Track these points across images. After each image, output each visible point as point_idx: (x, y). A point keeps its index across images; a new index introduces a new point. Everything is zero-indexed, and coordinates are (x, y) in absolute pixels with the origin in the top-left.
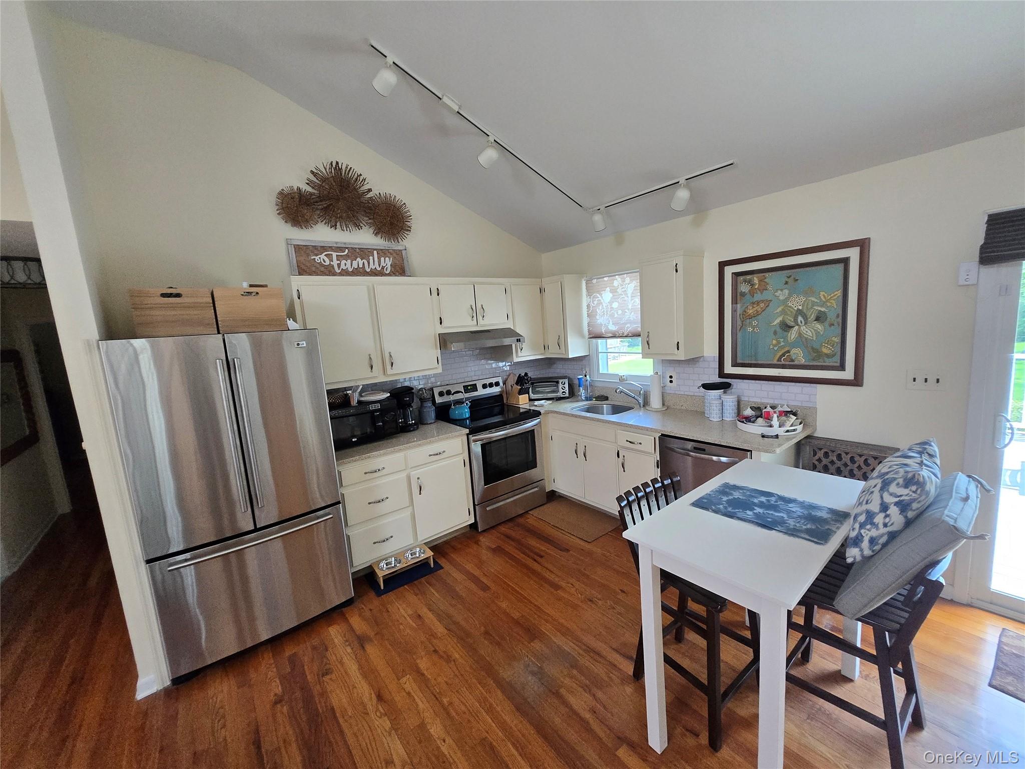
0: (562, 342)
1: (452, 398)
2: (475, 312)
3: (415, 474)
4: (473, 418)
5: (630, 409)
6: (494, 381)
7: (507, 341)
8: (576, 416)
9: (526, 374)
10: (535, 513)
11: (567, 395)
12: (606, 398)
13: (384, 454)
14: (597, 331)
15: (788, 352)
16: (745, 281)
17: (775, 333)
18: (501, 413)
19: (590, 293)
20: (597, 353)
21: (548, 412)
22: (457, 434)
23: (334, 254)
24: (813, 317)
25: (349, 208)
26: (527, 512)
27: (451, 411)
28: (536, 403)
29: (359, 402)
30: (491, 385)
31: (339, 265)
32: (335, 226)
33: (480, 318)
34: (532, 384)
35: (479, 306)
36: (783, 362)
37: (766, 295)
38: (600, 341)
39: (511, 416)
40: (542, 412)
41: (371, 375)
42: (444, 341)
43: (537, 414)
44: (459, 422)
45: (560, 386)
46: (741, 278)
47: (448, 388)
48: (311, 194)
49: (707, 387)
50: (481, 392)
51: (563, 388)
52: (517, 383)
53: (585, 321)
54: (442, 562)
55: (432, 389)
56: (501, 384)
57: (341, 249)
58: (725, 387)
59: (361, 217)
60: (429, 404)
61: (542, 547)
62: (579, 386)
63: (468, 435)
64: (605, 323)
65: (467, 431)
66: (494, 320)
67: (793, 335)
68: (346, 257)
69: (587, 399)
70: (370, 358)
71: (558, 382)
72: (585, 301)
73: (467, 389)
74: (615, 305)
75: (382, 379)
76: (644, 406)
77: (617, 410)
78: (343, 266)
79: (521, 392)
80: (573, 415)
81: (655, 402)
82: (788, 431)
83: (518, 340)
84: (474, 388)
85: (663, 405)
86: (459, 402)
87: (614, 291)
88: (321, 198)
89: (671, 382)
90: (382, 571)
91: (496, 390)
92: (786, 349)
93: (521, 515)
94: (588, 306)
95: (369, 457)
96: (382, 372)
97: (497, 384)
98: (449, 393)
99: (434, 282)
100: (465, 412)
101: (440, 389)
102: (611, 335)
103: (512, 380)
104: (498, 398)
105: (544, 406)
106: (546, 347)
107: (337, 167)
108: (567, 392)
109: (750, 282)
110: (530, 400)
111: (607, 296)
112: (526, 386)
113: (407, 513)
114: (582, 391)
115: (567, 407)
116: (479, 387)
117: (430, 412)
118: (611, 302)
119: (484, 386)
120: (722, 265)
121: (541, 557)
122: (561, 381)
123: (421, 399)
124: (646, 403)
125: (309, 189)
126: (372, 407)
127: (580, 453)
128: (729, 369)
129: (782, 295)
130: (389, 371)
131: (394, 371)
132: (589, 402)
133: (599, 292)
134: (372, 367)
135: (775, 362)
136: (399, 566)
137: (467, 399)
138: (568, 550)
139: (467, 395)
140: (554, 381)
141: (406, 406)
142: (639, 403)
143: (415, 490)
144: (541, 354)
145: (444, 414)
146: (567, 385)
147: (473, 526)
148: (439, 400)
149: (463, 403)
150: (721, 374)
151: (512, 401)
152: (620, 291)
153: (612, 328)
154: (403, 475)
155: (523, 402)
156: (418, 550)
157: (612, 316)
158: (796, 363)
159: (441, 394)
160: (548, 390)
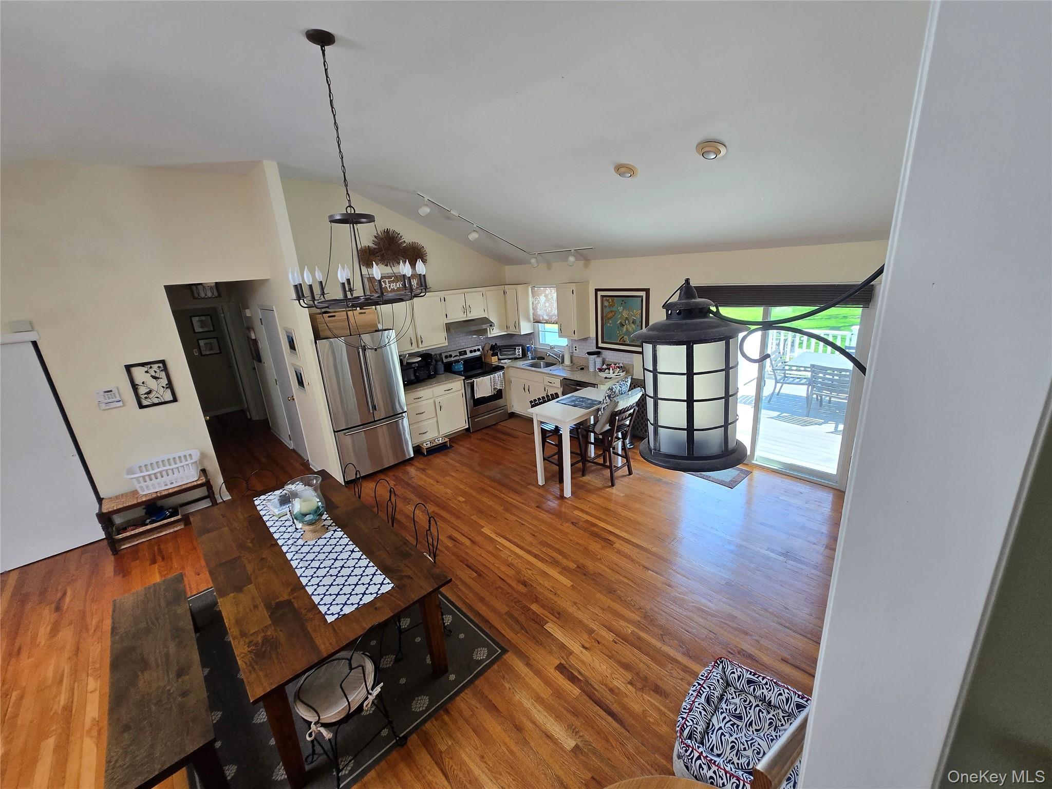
0: (517, 325)
1: (452, 359)
2: (465, 310)
3: (438, 400)
4: (466, 370)
5: (555, 364)
6: (476, 348)
7: (484, 326)
8: (524, 369)
9: (496, 344)
10: (502, 424)
11: (521, 356)
12: (544, 359)
13: (423, 390)
14: (537, 319)
15: (623, 337)
16: (606, 300)
17: (618, 327)
18: (481, 367)
19: (533, 296)
20: (539, 331)
21: (508, 367)
22: (458, 379)
23: (387, 280)
24: (631, 322)
25: (394, 254)
26: (497, 423)
27: (453, 367)
28: (502, 361)
29: (407, 363)
30: (475, 351)
31: (390, 286)
32: (387, 265)
33: (468, 312)
34: (500, 350)
35: (467, 306)
36: (621, 342)
37: (614, 309)
38: (540, 324)
39: (487, 369)
40: (505, 367)
41: (412, 348)
42: (449, 327)
43: (502, 368)
44: (458, 373)
45: (517, 351)
46: (605, 298)
47: (450, 353)
48: (375, 249)
49: (590, 353)
50: (469, 355)
51: (519, 352)
52: (490, 350)
53: (531, 312)
54: (453, 445)
55: (440, 354)
56: (481, 350)
57: (390, 277)
58: (598, 354)
59: (400, 257)
60: (440, 363)
61: (505, 437)
62: (528, 351)
63: (464, 380)
64: (542, 313)
65: (464, 378)
66: (476, 314)
67: (625, 329)
68: (393, 282)
69: (532, 359)
70: (411, 339)
71: (515, 349)
72: (531, 300)
73: (461, 354)
74: (547, 305)
75: (417, 350)
76: (562, 363)
77: (548, 365)
78: (392, 287)
79: (493, 355)
80: (522, 369)
81: (567, 361)
82: (616, 376)
83: (491, 326)
84: (465, 353)
85: (572, 362)
86: (457, 361)
87: (546, 296)
88: (380, 250)
89: (576, 350)
90: (425, 446)
91: (478, 353)
92: (622, 336)
93: (494, 425)
94: (533, 303)
95: (416, 391)
96: (416, 346)
97: (479, 350)
98: (451, 356)
99: (442, 294)
100: (460, 367)
101: (446, 354)
102: (545, 322)
103: (488, 347)
104: (479, 358)
105: (506, 363)
106: (508, 328)
107: (387, 231)
108: (521, 354)
109: (608, 301)
110: (499, 359)
111: (542, 298)
112: (496, 351)
113: (435, 420)
114: (529, 354)
115: (521, 364)
116: (468, 352)
117: (441, 367)
118: (545, 303)
119: (471, 352)
120: (597, 290)
121: (504, 441)
122: (517, 348)
123: (435, 360)
124: (563, 362)
125: (374, 246)
126: (413, 365)
127: (526, 389)
128: (600, 345)
129: (621, 309)
130: (420, 346)
131: (423, 346)
132: (533, 361)
133: (538, 296)
134: (412, 344)
135: (618, 342)
136: (432, 445)
137: (462, 359)
138: (518, 438)
139: (461, 357)
140: (513, 347)
141: (428, 364)
142: (560, 361)
143: (438, 409)
144: (505, 332)
145: (449, 368)
146: (521, 350)
147: (468, 430)
148: (445, 361)
149: (459, 362)
150: (597, 347)
151: (488, 361)
152: (549, 297)
153: (546, 317)
154: (432, 401)
155: (494, 360)
156: (441, 439)
157: (546, 310)
158: (626, 343)
159: (446, 357)
160: (509, 353)
